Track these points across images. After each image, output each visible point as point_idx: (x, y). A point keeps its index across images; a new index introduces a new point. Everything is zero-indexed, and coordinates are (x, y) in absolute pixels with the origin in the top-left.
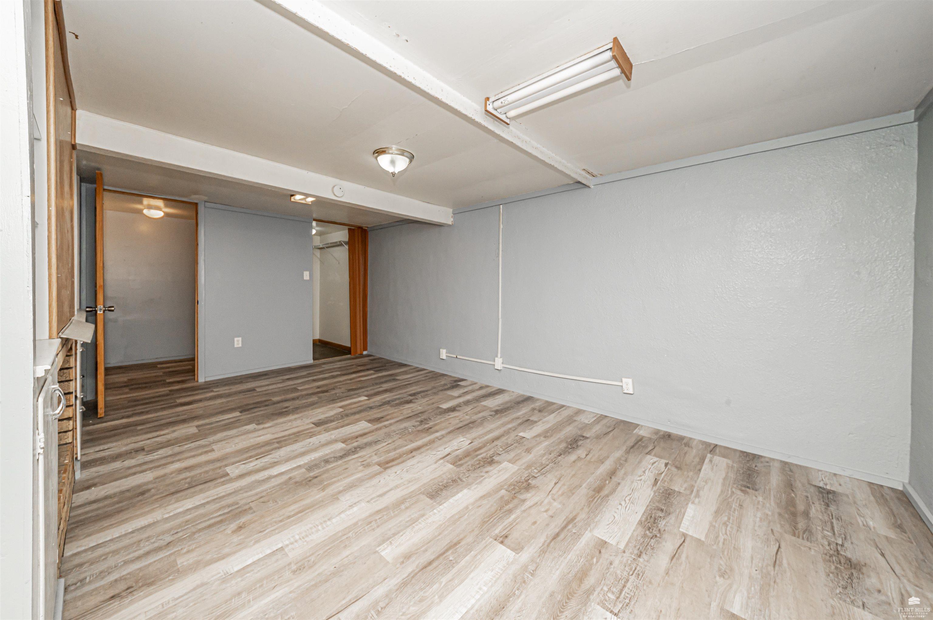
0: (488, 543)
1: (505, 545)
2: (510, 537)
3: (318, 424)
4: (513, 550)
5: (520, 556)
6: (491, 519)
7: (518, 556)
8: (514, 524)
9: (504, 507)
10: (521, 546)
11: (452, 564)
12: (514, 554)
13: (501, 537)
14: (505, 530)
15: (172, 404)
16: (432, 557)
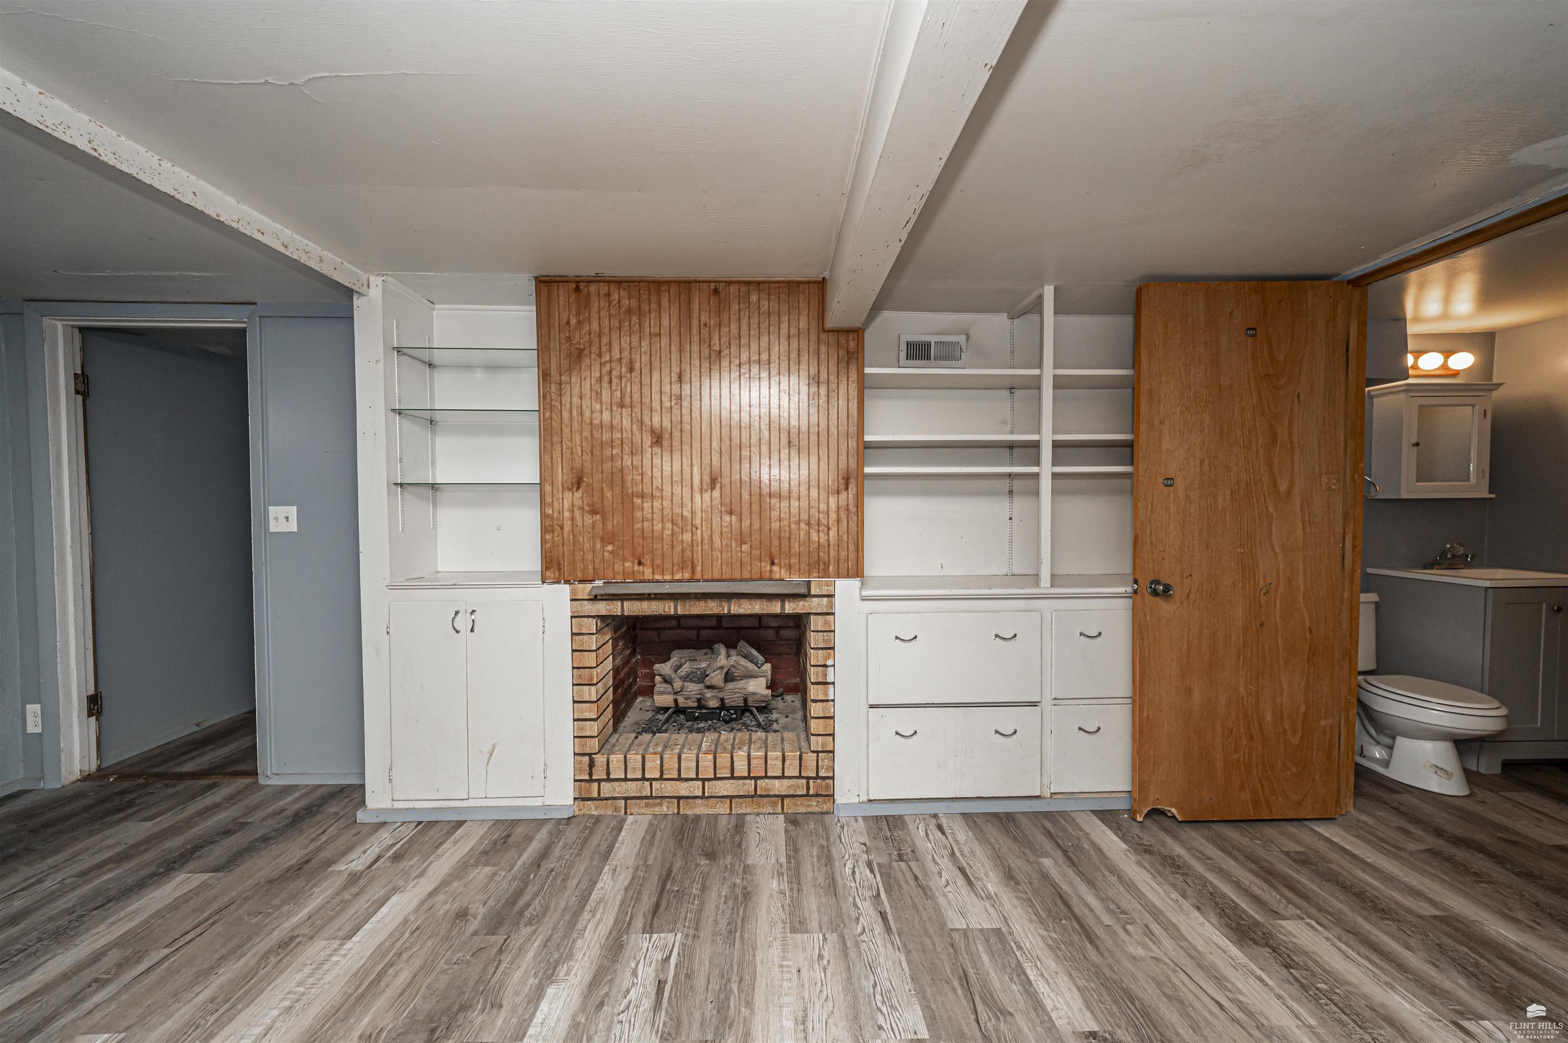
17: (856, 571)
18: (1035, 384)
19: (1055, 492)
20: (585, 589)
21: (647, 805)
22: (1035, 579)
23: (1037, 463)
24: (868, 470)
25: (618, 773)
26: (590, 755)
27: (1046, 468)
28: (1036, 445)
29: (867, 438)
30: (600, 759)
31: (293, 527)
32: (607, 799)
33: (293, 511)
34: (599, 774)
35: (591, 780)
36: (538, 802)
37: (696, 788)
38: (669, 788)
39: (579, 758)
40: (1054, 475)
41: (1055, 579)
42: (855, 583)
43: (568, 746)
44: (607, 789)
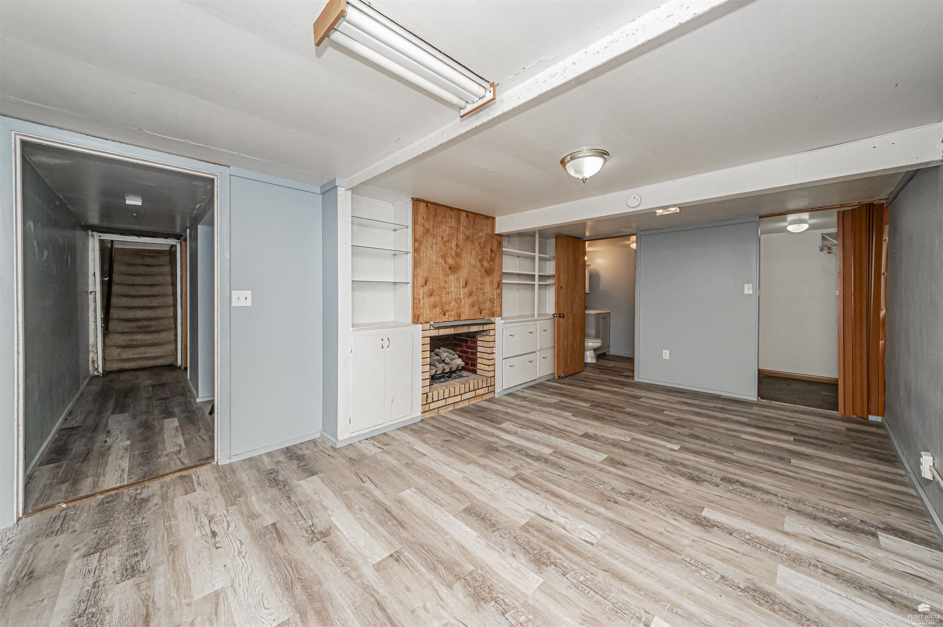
0: (395, 546)
1: (387, 557)
2: (396, 563)
3: (586, 435)
4: (379, 563)
5: (369, 567)
6: (427, 551)
7: (371, 565)
8: (413, 570)
9: (442, 564)
10: (381, 570)
11: (383, 523)
12: (374, 563)
13: (398, 556)
14: (407, 560)
15: (587, 386)
16: (394, 513)
17: (500, 315)
18: (533, 258)
19: (539, 289)
20: (427, 326)
21: (445, 409)
22: (534, 315)
23: (534, 281)
24: (503, 281)
25: (435, 399)
26: (426, 393)
27: (537, 282)
28: (534, 276)
29: (503, 271)
30: (430, 394)
31: (249, 303)
32: (432, 410)
33: (249, 294)
34: (430, 400)
35: (427, 404)
36: (409, 418)
37: (458, 398)
38: (450, 401)
39: (423, 395)
40: (539, 285)
41: (539, 315)
42: (500, 318)
43: (420, 391)
44: (432, 406)
